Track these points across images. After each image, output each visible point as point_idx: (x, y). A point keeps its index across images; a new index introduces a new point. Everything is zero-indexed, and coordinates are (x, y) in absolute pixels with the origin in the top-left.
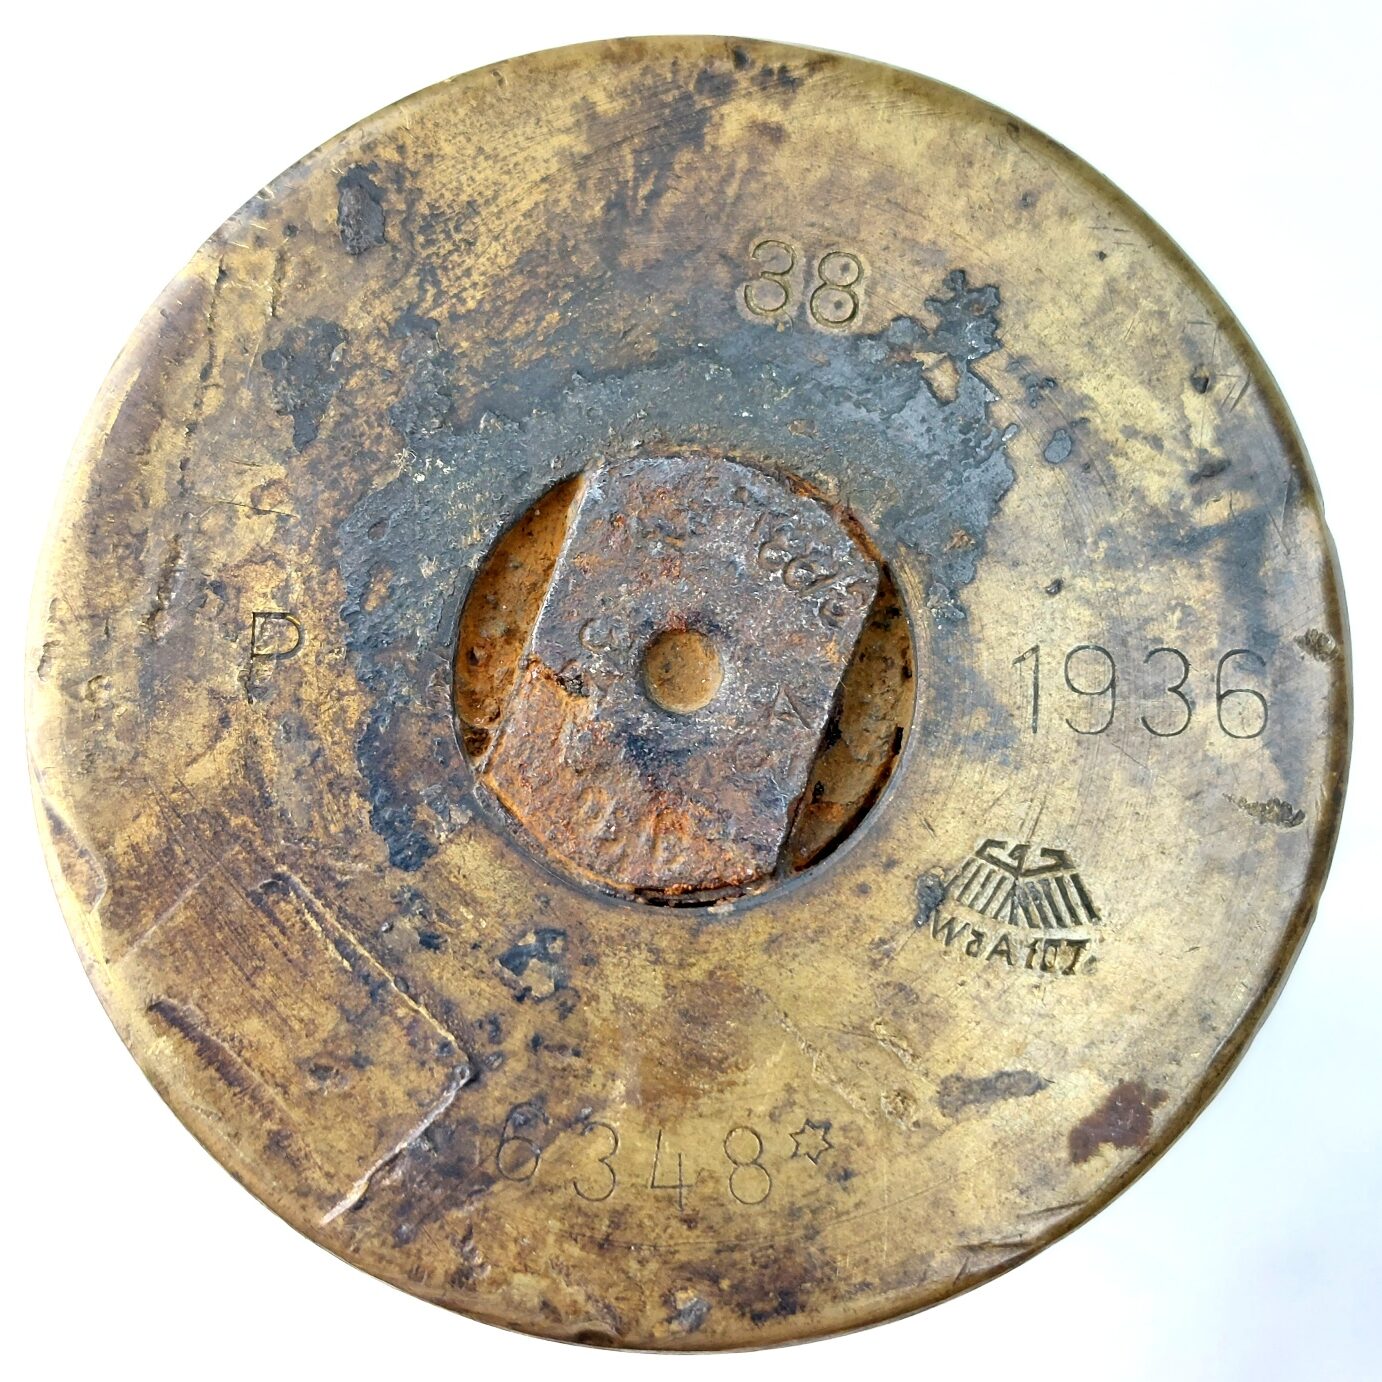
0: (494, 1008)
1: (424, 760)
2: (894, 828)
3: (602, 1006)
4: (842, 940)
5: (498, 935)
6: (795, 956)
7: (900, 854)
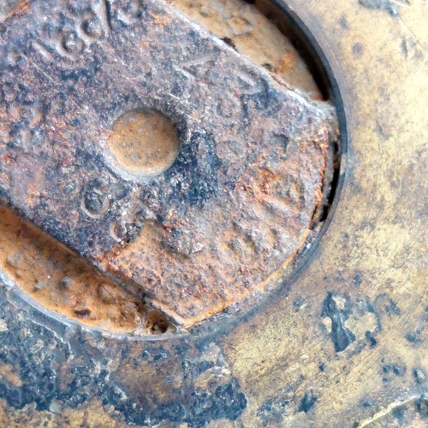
0: (376, 366)
1: (158, 370)
2: (315, 12)
3: (397, 279)
4: (394, 76)
5: (318, 347)
6: (396, 115)
7: (338, 13)
